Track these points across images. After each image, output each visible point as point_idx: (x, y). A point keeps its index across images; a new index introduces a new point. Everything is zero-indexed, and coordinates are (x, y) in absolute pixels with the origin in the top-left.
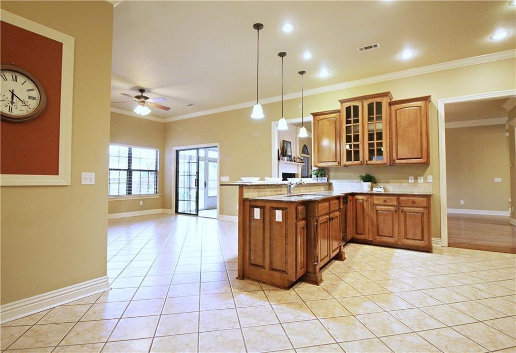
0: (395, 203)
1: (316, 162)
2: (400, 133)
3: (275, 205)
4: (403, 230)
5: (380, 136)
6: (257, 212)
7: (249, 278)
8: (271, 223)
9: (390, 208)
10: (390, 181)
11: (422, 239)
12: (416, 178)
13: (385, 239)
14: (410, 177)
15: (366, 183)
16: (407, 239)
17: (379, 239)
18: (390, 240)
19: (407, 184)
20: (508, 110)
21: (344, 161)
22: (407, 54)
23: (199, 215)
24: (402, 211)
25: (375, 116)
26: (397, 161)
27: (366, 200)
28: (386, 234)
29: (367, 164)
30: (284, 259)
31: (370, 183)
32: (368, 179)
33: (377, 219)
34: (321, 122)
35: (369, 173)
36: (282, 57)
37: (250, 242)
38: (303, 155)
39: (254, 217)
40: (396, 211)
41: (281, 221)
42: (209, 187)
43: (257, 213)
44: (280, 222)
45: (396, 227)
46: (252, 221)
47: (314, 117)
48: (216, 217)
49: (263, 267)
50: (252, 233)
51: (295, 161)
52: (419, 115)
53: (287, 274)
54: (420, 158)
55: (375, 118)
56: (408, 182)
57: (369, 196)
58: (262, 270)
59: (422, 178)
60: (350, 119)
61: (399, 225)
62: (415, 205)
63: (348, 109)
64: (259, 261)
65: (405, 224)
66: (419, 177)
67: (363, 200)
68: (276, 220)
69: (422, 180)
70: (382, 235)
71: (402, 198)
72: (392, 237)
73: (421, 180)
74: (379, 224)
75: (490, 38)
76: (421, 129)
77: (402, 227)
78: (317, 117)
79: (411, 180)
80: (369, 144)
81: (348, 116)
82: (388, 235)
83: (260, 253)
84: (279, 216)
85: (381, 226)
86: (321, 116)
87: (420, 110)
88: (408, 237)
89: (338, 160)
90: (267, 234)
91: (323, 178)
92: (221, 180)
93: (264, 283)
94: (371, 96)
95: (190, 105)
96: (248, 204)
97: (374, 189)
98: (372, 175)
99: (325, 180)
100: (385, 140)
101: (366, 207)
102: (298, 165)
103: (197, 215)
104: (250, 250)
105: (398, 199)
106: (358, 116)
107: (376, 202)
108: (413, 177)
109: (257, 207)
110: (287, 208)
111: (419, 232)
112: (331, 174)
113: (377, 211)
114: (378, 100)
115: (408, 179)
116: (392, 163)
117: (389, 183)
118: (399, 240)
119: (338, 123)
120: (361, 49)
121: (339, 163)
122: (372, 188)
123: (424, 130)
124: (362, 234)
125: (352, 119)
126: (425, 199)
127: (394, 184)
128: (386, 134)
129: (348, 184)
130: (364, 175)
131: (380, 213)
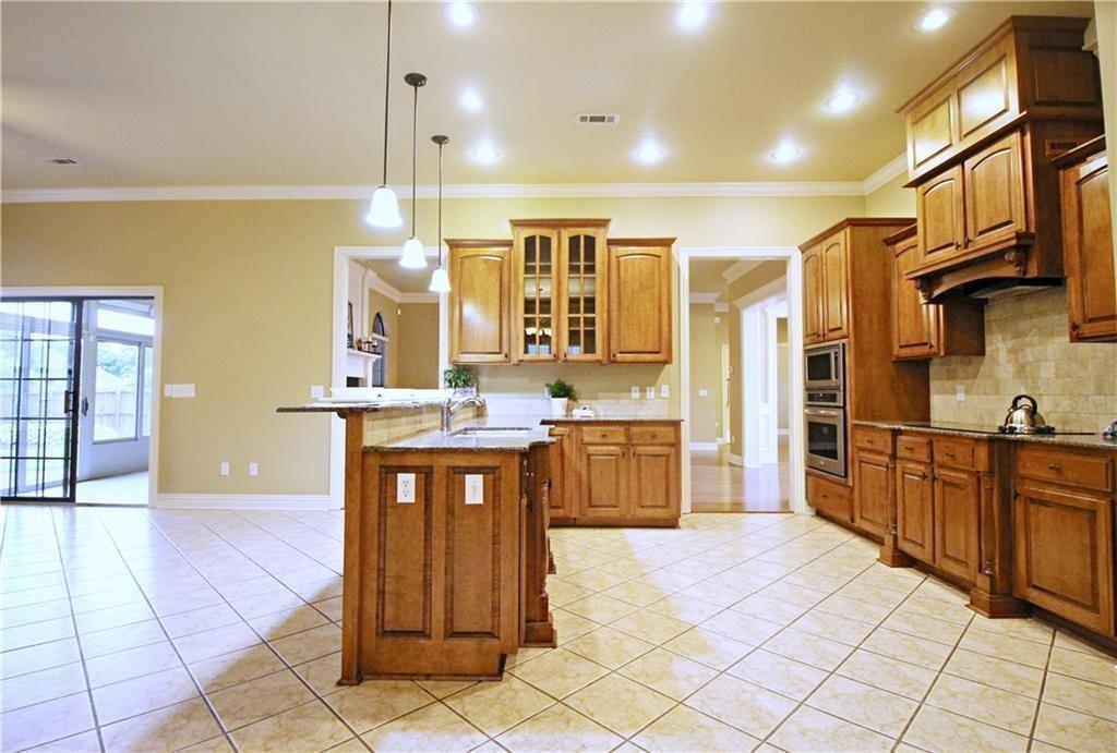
0: (622, 439)
1: (455, 352)
2: (625, 303)
3: (461, 461)
4: (634, 492)
5: (590, 304)
6: (406, 484)
7: (377, 674)
8: (450, 512)
9: (613, 448)
10: (600, 394)
11: (666, 506)
12: (643, 390)
13: (603, 513)
14: (633, 388)
15: (557, 399)
16: (642, 507)
17: (592, 513)
18: (612, 513)
19: (628, 401)
20: (730, 282)
21: (518, 354)
22: (650, 151)
23: (78, 500)
24: (634, 454)
25: (582, 263)
26: (619, 357)
27: (569, 436)
28: (604, 503)
29: (566, 361)
30: (490, 599)
31: (564, 400)
32: (562, 391)
33: (589, 474)
34: (467, 263)
35: (562, 380)
36: (416, 85)
37: (381, 571)
38: (375, 335)
39: (395, 497)
40: (623, 455)
41: (480, 501)
42: (97, 412)
43: (406, 488)
44: (479, 506)
45: (623, 484)
46: (389, 510)
47: (450, 248)
48: (146, 502)
49: (423, 634)
50: (390, 544)
51: (360, 349)
52: (656, 271)
53: (498, 638)
54: (657, 353)
55: (582, 267)
56: (630, 398)
57: (574, 427)
58: (422, 641)
59: (653, 389)
60: (533, 264)
61: (629, 481)
62: (655, 441)
63: (530, 242)
64: (412, 620)
65: (639, 478)
66: (648, 388)
67: (562, 435)
68: (468, 502)
69: (653, 393)
70: (598, 503)
71: (635, 429)
72: (615, 507)
73: (651, 394)
74: (593, 482)
75: (773, 156)
76: (660, 299)
77: (634, 484)
78: (461, 249)
79: (635, 395)
80: (570, 319)
81: (529, 255)
82: (608, 504)
83: (416, 596)
84: (474, 489)
85: (596, 488)
86: (468, 249)
87: (659, 262)
88: (643, 504)
89: (505, 350)
90: (439, 543)
91: (468, 389)
92: (167, 394)
93: (428, 677)
94: (574, 223)
95: (61, 162)
96: (373, 462)
97: (575, 412)
98: (568, 384)
99: (470, 395)
100: (600, 316)
101: (567, 450)
102: (368, 357)
103: (69, 500)
104: (381, 593)
105: (627, 430)
106: (549, 259)
107: (587, 439)
108: (638, 388)
109: (406, 469)
110: (499, 467)
111: (661, 491)
112: (483, 380)
113: (589, 456)
114: (590, 231)
115: (630, 391)
116: (612, 361)
117: (596, 398)
118: (628, 511)
119: (506, 269)
120: (583, 119)
121: (506, 356)
122: (569, 409)
123: (665, 302)
124: (559, 507)
125: (537, 264)
126: (672, 429)
127: (606, 401)
128: (602, 301)
129: (518, 401)
130: (553, 383)
131: (595, 461)
